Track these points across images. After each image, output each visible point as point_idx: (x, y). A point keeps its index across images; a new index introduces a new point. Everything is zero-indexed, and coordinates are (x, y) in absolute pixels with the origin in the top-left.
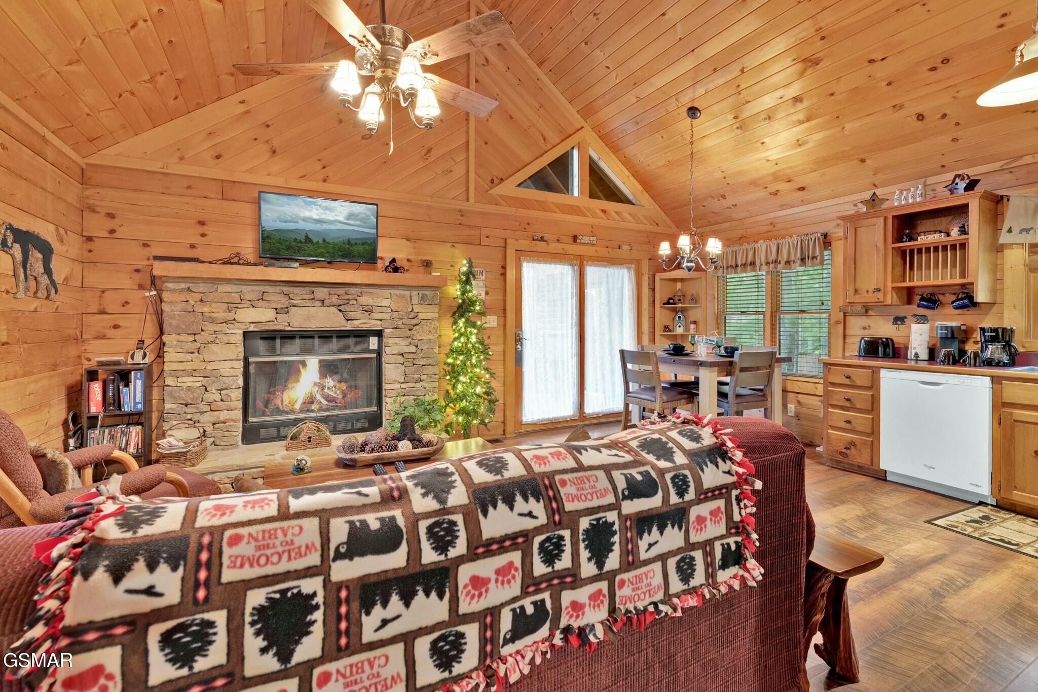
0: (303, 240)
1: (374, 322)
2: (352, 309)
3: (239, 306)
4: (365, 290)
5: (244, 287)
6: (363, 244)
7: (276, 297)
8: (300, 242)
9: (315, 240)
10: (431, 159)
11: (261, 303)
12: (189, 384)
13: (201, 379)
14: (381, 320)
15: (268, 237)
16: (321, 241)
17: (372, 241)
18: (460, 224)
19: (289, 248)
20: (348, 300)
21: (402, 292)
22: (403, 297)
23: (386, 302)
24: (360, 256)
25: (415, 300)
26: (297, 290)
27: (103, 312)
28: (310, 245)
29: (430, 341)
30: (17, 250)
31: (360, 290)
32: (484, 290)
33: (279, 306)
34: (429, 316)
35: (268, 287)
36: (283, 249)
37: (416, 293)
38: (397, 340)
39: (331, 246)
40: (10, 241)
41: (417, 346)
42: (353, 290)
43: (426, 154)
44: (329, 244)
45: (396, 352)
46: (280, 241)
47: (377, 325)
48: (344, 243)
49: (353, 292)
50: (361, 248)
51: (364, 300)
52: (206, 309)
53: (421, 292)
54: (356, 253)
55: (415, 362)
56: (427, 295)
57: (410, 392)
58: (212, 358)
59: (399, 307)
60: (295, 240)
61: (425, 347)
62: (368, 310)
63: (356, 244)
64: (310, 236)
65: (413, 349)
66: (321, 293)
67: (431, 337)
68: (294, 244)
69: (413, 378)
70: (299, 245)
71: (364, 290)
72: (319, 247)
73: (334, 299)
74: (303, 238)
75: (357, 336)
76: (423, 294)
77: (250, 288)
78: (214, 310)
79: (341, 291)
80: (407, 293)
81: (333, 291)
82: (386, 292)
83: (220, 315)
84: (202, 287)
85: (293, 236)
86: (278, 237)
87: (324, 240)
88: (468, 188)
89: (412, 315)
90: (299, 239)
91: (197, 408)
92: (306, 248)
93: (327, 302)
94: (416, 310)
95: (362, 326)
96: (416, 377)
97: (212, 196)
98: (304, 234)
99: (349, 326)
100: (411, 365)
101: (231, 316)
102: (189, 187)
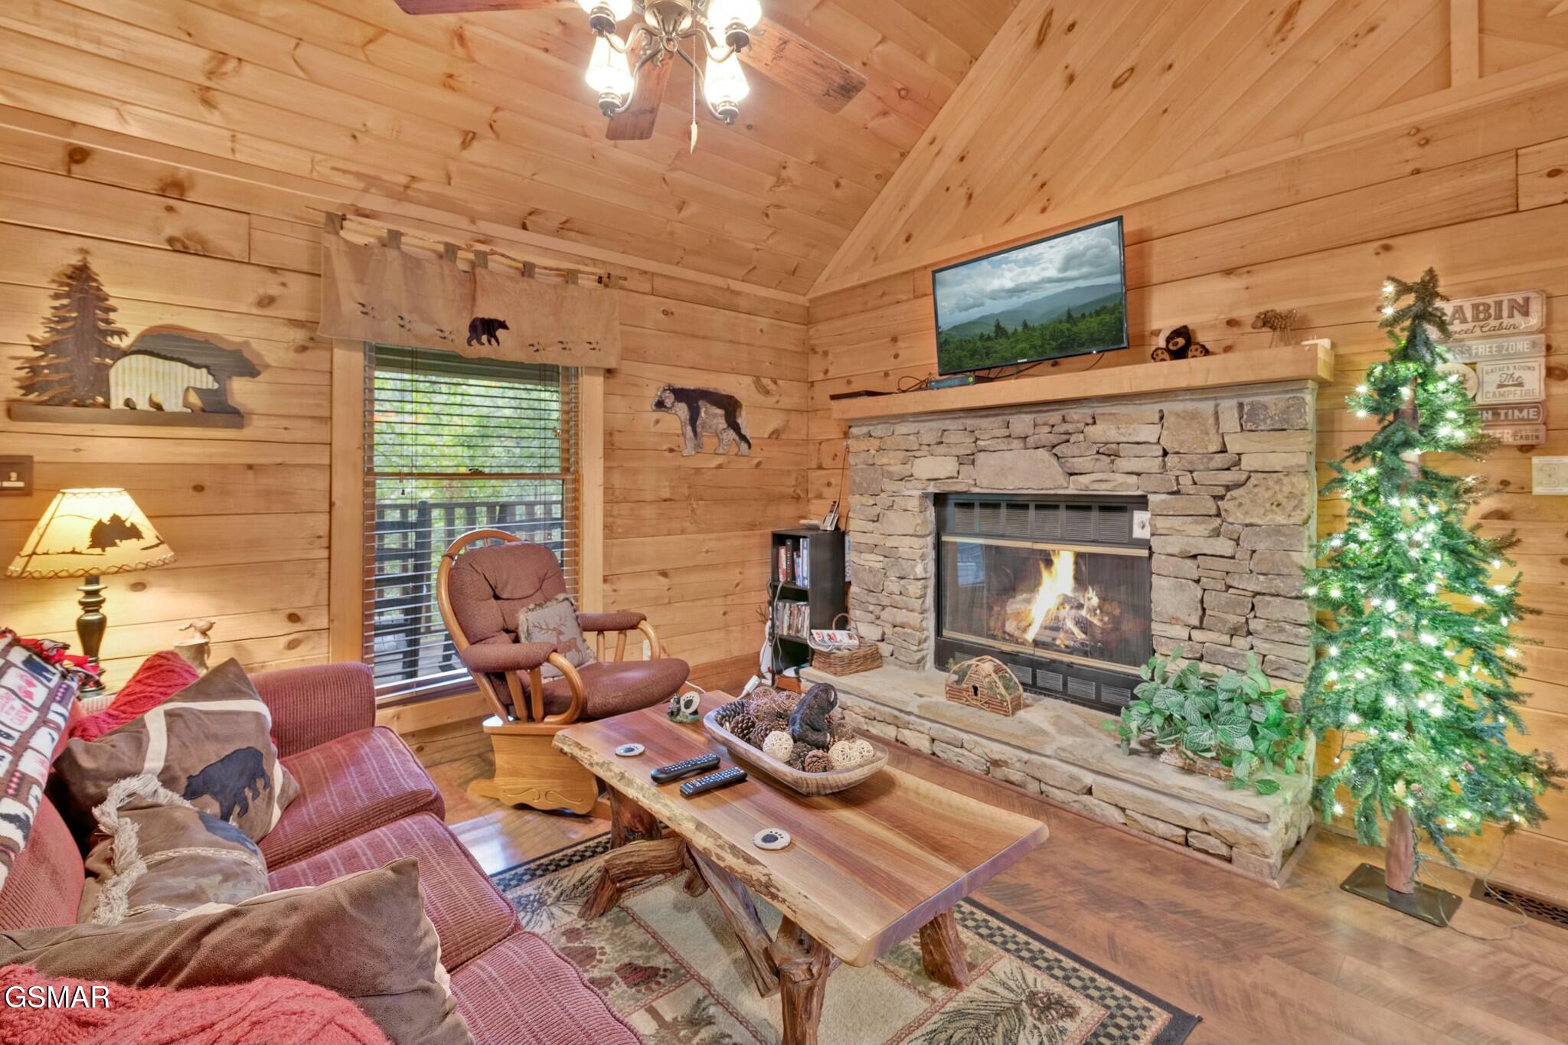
0: (993, 335)
1: (1119, 478)
2: (1076, 452)
3: (917, 454)
4: (1101, 410)
5: (922, 424)
6: (1098, 313)
7: (958, 438)
8: (989, 338)
9: (1010, 329)
10: (1293, 38)
11: (941, 449)
12: (871, 564)
13: (881, 558)
14: (1138, 474)
15: (946, 342)
16: (1020, 329)
17: (1117, 301)
18: (1417, 172)
19: (974, 353)
20: (1067, 433)
21: (1190, 406)
22: (1193, 416)
23: (1149, 433)
24: (1093, 340)
25: (1230, 421)
26: (984, 422)
27: (820, 467)
28: (1003, 341)
29: (1277, 530)
30: (682, 409)
31: (1090, 411)
32: (1539, 364)
33: (962, 451)
34: (1276, 461)
35: (947, 422)
36: (965, 357)
37: (1234, 402)
38: (1176, 522)
39: (1037, 333)
40: (668, 402)
41: (1237, 541)
42: (1075, 414)
43: (1279, 30)
44: (1034, 329)
45: (1175, 550)
46: (961, 346)
47: (1129, 486)
48: (1060, 322)
49: (1076, 417)
50: (1094, 324)
51: (1102, 431)
52: (885, 460)
53: (1246, 400)
54: (1085, 336)
55: (1229, 581)
56: (1265, 407)
57: (1214, 655)
58: (891, 531)
59: (1182, 443)
60: (982, 336)
61: (1261, 547)
62: (1110, 453)
63: (1083, 316)
64: (1002, 324)
65: (1225, 546)
66: (1021, 423)
67: (1280, 519)
68: (979, 344)
69: (1224, 622)
70: (988, 344)
71: (1099, 411)
72: (1017, 341)
73: (1044, 435)
74: (990, 330)
75: (1104, 509)
76: (1252, 404)
77: (929, 425)
78: (892, 462)
79: (1055, 417)
80: (1207, 407)
81: (1041, 418)
82: (1151, 410)
83: (897, 469)
84: (879, 430)
85: (978, 331)
86: (958, 338)
87: (1025, 326)
88: (1449, 44)
89: (1219, 460)
90: (986, 333)
91: (878, 599)
92: (998, 348)
93: (1031, 441)
94: (1233, 447)
95: (1096, 486)
96: (1233, 619)
97: (904, 297)
98: (993, 322)
99: (1074, 487)
100: (1220, 586)
101: (906, 470)
102: (884, 294)
